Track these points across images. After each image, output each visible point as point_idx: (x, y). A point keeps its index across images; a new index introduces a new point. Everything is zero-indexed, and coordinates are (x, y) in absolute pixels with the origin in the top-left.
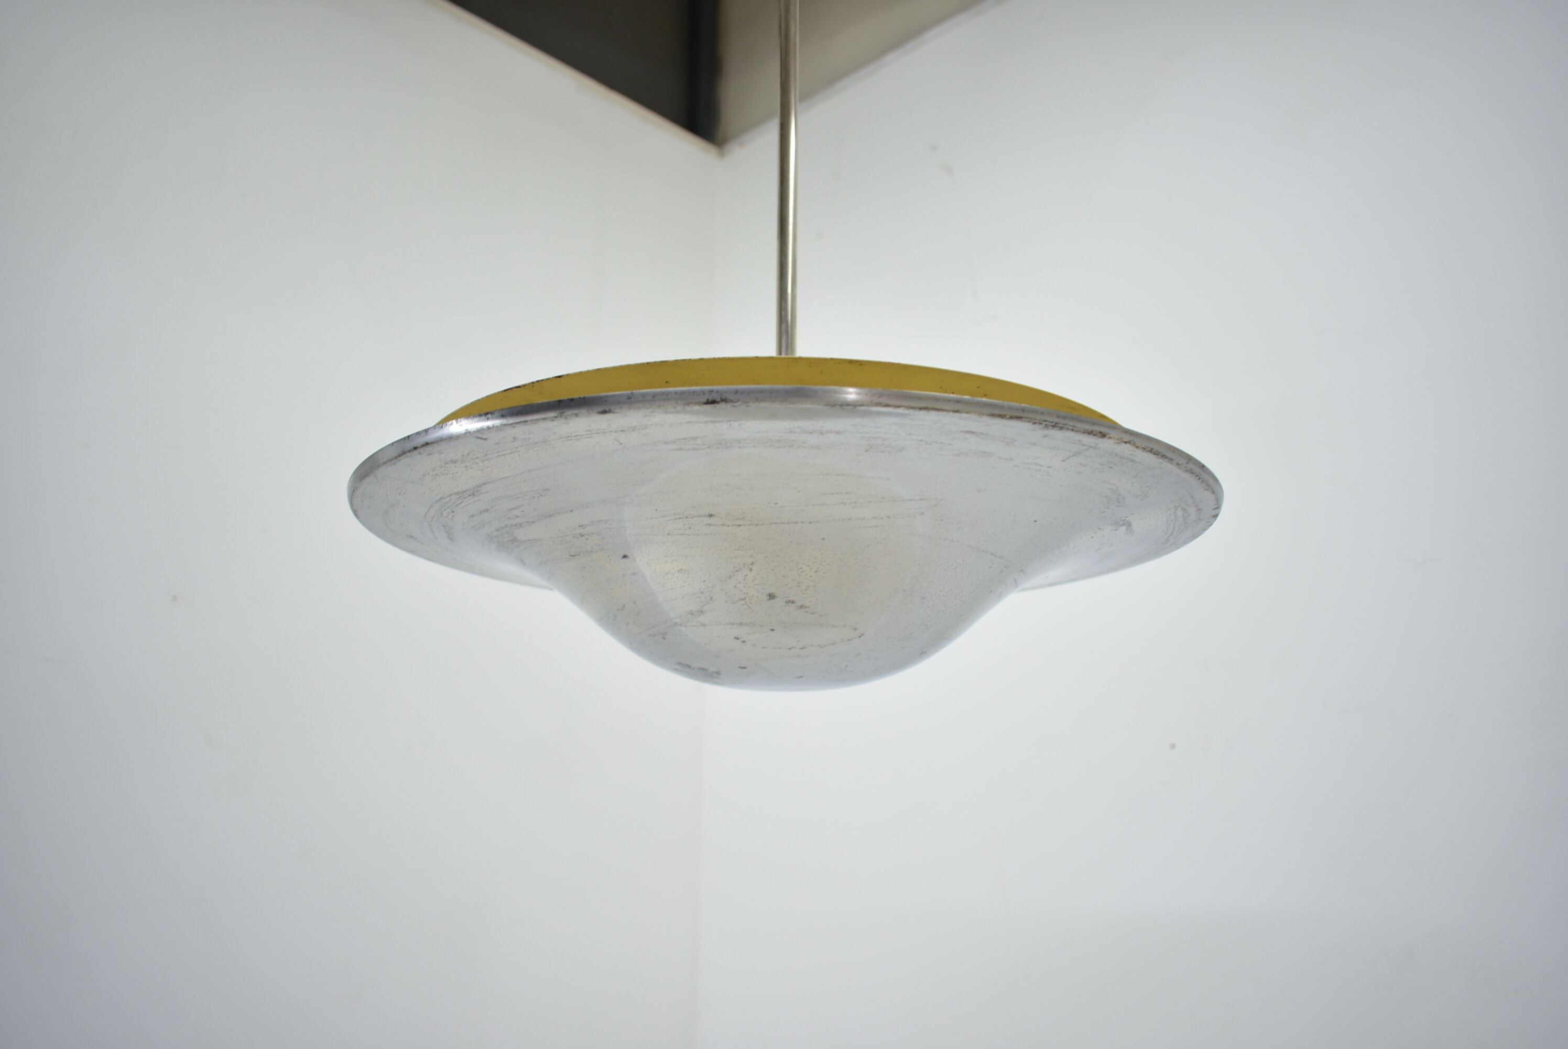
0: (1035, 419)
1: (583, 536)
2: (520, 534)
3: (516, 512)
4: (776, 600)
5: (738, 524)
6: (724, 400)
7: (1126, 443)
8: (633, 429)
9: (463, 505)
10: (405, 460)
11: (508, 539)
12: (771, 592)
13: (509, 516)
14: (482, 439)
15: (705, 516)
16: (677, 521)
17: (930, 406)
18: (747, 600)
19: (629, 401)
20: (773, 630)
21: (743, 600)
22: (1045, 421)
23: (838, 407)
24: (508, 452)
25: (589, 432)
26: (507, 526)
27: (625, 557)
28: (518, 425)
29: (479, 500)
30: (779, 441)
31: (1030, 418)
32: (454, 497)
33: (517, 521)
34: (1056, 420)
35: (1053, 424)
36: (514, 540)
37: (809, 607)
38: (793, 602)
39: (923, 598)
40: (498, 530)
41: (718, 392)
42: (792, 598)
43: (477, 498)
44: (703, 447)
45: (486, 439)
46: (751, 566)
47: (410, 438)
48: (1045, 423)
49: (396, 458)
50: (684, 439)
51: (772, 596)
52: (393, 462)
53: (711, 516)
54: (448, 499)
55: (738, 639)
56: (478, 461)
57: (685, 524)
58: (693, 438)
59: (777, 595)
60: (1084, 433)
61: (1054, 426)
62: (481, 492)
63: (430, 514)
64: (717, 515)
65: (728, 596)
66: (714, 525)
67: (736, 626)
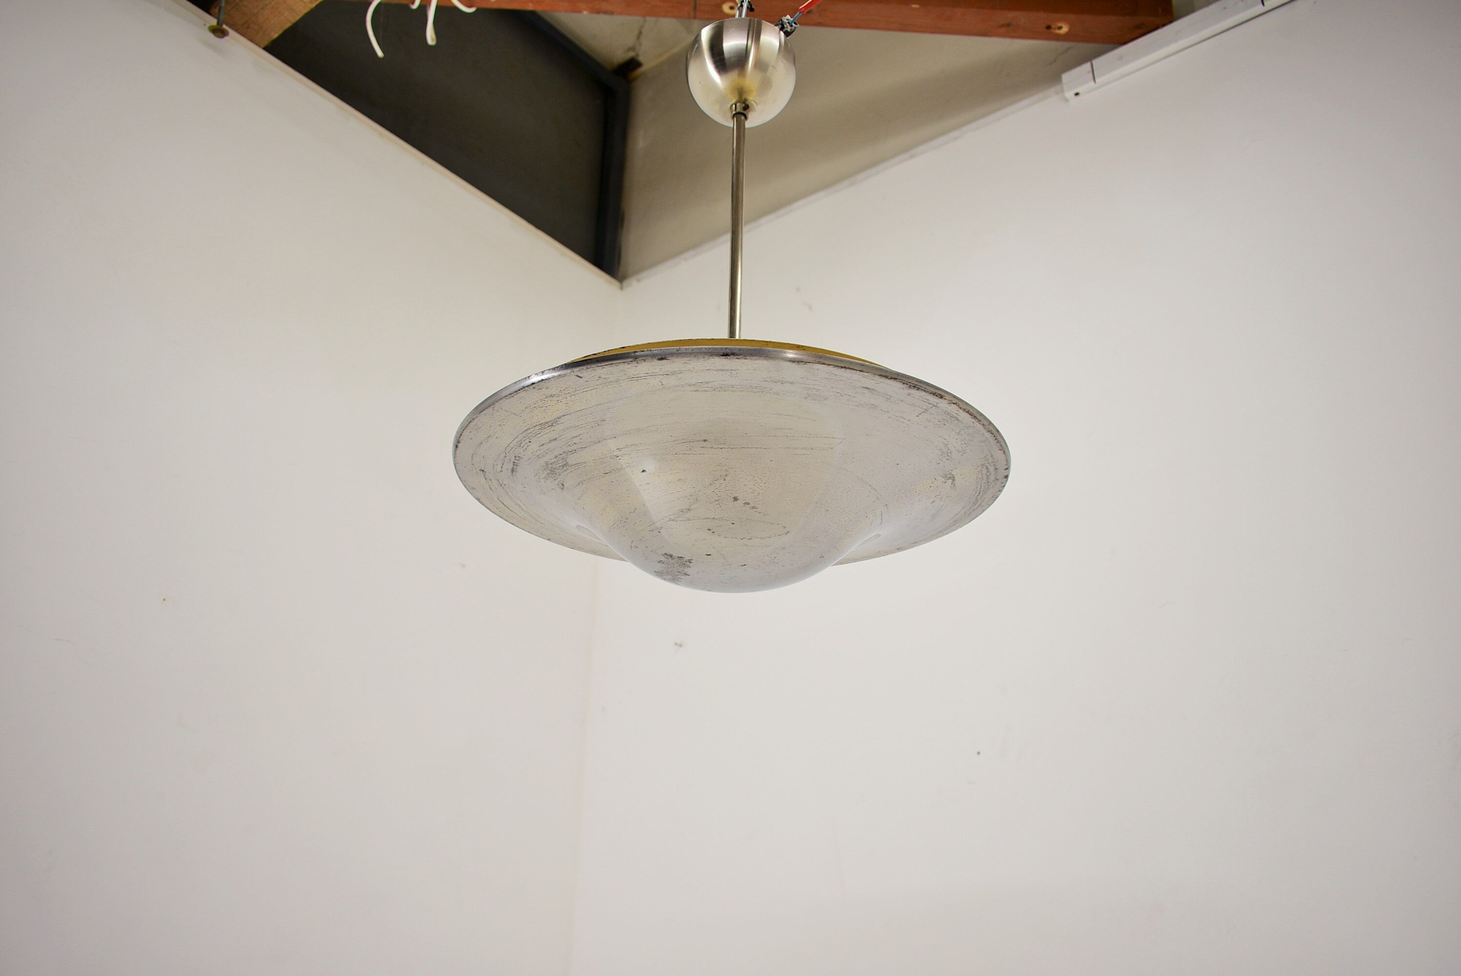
0: (904, 381)
1: (618, 457)
2: (572, 459)
3: (576, 440)
4: (738, 501)
5: (720, 447)
6: (733, 354)
7: (954, 404)
8: (673, 373)
9: (541, 434)
10: (522, 394)
11: (560, 465)
12: (735, 496)
13: (569, 443)
14: (579, 377)
15: (701, 441)
16: (683, 444)
17: (847, 366)
18: (720, 501)
19: (678, 354)
20: (733, 524)
21: (717, 501)
22: (910, 383)
23: (797, 363)
24: (591, 388)
25: (646, 375)
26: (564, 452)
27: (643, 471)
28: (607, 367)
29: (554, 430)
30: (756, 388)
31: (902, 380)
32: (538, 427)
33: (574, 447)
34: (916, 383)
35: (914, 385)
36: (566, 465)
37: (758, 508)
38: (748, 504)
39: (827, 511)
40: (556, 457)
41: (730, 349)
42: (748, 501)
43: (553, 429)
44: (711, 389)
45: (581, 377)
46: (725, 477)
47: (530, 378)
48: (909, 384)
49: (516, 392)
50: (701, 383)
51: (736, 499)
52: (512, 395)
53: (705, 441)
54: (533, 429)
55: (710, 530)
56: (568, 396)
57: (687, 447)
58: (707, 383)
59: (739, 498)
60: (931, 393)
61: (914, 387)
62: (558, 423)
63: (512, 445)
64: (709, 441)
65: (708, 498)
66: (706, 448)
67: (710, 520)
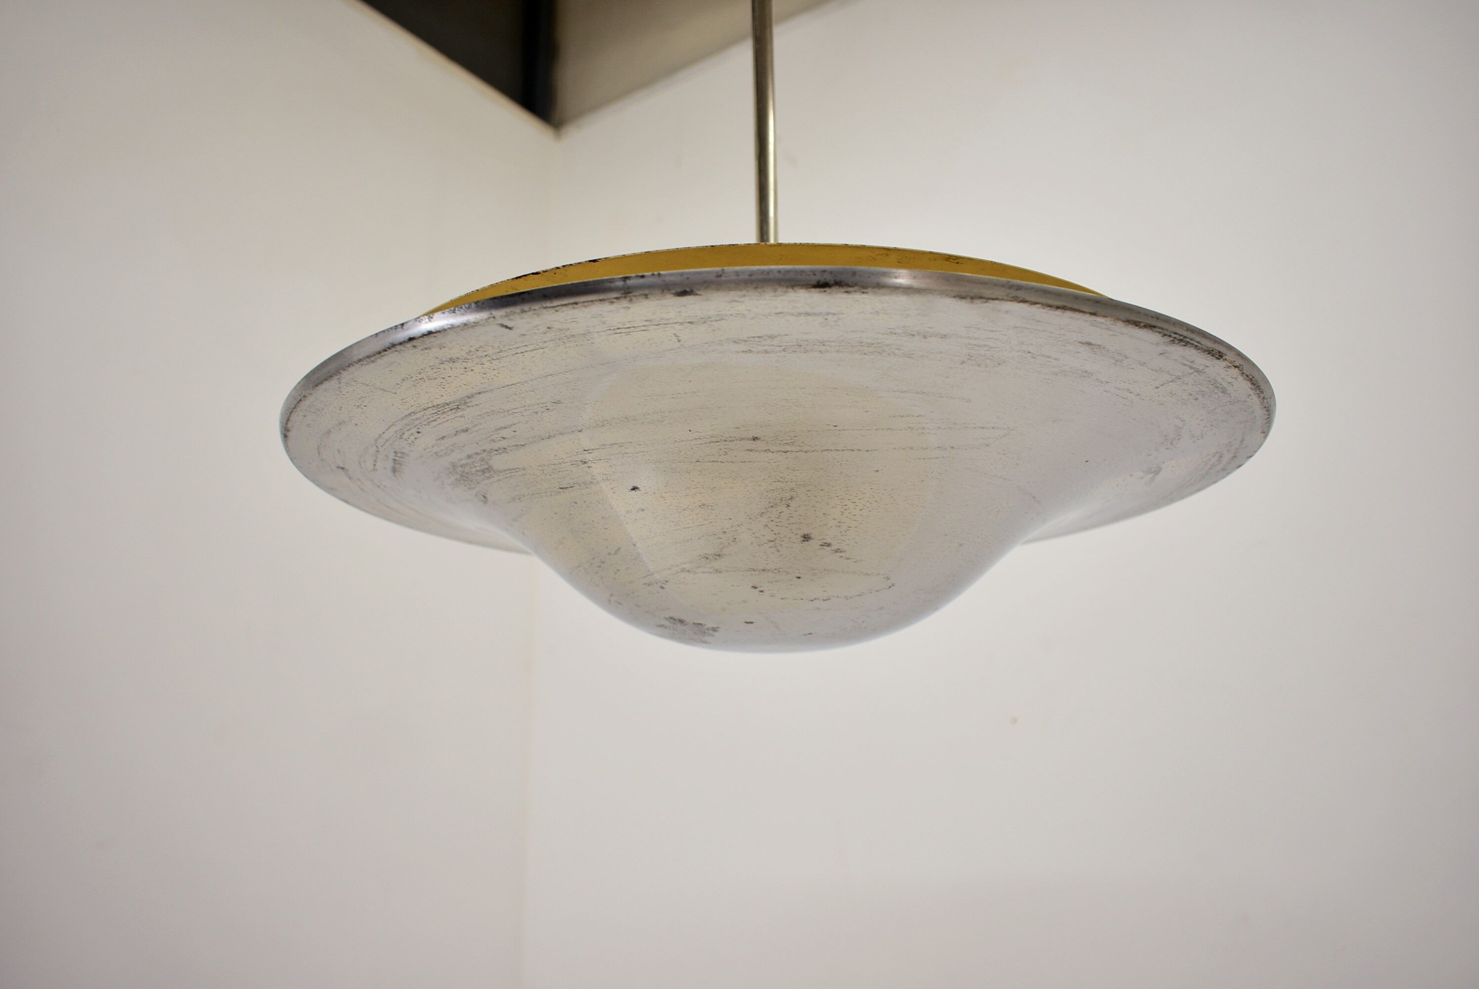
0: (1167, 330)
1: (585, 463)
2: (498, 462)
3: (504, 433)
4: (811, 542)
5: (784, 450)
6: (839, 284)
8: (705, 320)
9: (438, 421)
10: (391, 356)
11: (478, 468)
12: (806, 533)
13: (493, 438)
14: (507, 327)
15: (748, 439)
16: (712, 444)
18: (777, 542)
19: (716, 283)
20: (799, 578)
21: (772, 541)
23: (969, 300)
24: (531, 347)
25: (648, 323)
26: (484, 451)
27: (634, 489)
28: (564, 308)
29: (462, 416)
30: (870, 345)
31: (1162, 328)
32: (431, 411)
33: (503, 444)
36: (489, 469)
37: (844, 551)
38: (829, 545)
39: (961, 545)
40: (469, 457)
41: (831, 273)
42: (828, 541)
43: (460, 414)
44: (778, 349)
45: (510, 328)
46: (790, 501)
47: (405, 327)
49: (380, 353)
50: (759, 337)
51: (806, 538)
52: (373, 358)
53: (755, 439)
54: (422, 413)
55: (756, 588)
56: (484, 360)
57: (721, 449)
58: (772, 337)
59: (812, 536)
62: (469, 405)
63: (386, 436)
64: (763, 438)
65: (756, 537)
66: (756, 451)
67: (757, 572)
